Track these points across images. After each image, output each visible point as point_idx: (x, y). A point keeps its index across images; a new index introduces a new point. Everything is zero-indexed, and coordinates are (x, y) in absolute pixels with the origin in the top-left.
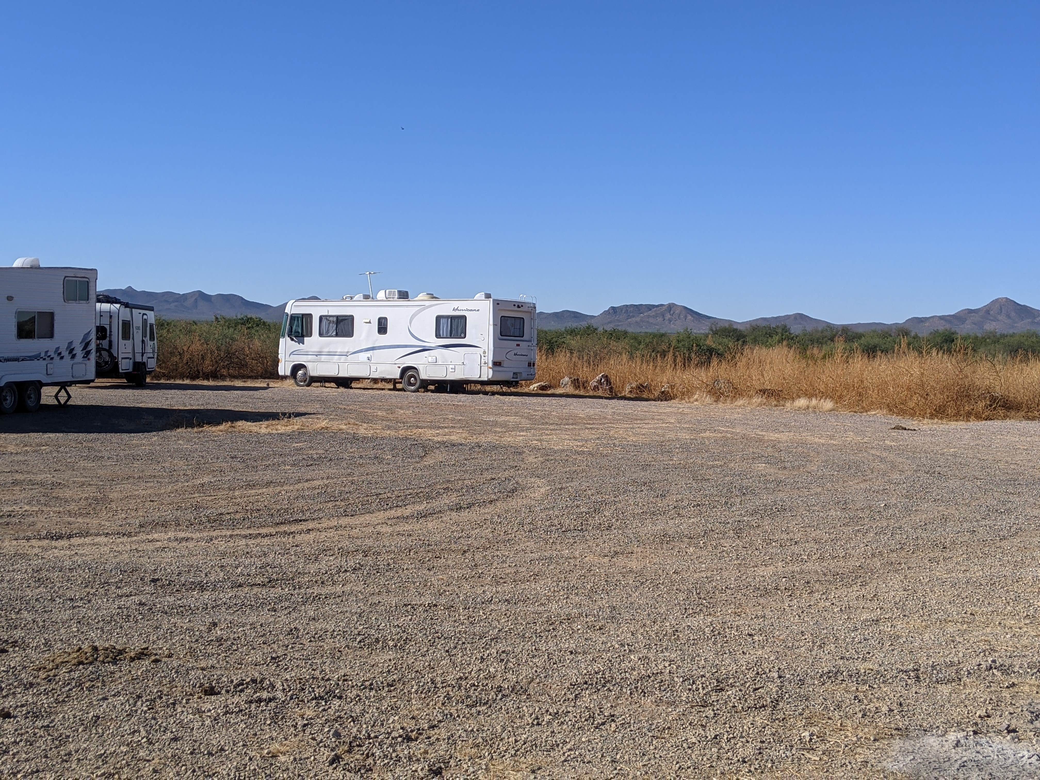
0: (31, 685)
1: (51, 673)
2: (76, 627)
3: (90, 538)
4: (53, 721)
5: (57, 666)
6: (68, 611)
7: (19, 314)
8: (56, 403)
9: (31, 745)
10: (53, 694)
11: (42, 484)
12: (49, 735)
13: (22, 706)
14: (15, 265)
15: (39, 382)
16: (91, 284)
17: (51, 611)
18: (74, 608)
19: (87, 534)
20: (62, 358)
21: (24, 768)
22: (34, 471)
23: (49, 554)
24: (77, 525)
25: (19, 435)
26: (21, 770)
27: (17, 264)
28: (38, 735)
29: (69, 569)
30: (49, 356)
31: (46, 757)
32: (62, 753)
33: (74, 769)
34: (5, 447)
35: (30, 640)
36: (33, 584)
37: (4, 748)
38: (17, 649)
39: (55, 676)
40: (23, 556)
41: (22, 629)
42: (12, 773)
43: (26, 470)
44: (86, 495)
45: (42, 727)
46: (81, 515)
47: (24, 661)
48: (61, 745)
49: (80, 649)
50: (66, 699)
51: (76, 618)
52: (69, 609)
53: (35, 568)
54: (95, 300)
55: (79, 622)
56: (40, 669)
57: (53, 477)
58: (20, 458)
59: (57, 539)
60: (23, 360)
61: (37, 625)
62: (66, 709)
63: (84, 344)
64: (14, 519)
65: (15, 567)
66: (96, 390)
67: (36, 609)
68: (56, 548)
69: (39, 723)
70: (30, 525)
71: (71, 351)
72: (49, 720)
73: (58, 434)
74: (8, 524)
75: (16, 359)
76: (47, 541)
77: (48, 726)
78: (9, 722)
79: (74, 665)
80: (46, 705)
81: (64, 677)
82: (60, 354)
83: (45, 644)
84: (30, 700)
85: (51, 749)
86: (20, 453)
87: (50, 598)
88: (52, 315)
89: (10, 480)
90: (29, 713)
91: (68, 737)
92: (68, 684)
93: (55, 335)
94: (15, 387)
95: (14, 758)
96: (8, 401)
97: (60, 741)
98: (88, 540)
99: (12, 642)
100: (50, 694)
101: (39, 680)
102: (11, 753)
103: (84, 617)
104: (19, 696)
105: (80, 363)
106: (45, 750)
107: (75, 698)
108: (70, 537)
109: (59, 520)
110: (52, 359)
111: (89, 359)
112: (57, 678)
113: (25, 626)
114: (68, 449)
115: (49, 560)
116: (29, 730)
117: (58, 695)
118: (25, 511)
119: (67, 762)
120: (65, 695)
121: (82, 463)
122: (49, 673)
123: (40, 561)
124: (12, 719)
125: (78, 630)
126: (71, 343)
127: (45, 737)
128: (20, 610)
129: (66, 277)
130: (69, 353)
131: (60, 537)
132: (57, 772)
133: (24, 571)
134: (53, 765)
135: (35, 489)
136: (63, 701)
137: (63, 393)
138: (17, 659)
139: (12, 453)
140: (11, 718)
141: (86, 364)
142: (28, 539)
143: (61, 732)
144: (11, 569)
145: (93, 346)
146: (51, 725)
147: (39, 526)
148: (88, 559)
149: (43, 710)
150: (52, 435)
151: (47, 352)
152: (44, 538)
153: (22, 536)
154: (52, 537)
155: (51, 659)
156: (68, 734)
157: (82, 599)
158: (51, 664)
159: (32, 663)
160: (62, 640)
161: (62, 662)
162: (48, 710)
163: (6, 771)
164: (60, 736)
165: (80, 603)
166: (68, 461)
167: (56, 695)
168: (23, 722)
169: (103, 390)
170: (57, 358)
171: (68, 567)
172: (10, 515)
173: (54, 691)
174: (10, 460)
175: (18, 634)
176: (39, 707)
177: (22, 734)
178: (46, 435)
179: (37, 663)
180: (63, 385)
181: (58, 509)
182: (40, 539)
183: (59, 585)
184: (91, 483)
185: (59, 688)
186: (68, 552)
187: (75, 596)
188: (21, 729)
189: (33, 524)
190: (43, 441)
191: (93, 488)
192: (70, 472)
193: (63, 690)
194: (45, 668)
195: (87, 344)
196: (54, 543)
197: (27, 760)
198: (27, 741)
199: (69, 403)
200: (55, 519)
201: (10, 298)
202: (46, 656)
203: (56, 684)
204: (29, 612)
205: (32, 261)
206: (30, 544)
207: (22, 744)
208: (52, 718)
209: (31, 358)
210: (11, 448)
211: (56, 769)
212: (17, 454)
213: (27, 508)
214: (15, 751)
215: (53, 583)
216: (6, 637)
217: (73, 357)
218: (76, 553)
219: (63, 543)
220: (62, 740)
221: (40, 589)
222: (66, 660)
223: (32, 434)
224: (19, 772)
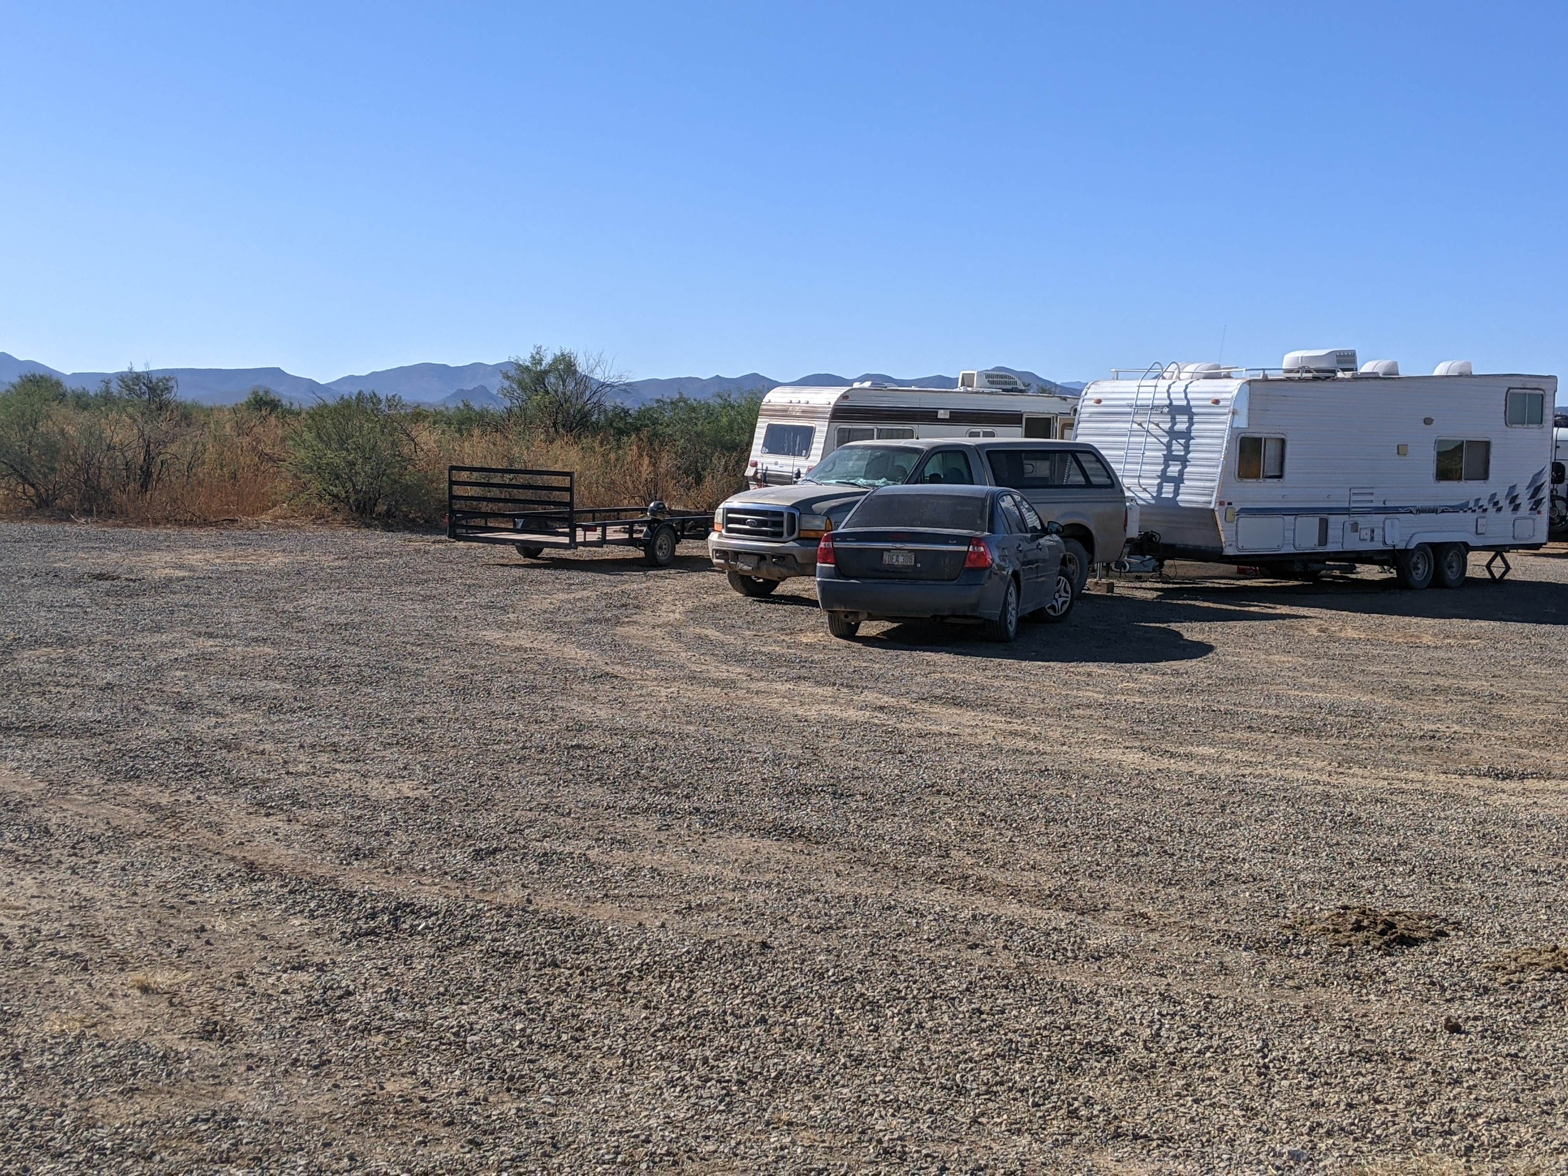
0: (1486, 990)
1: (1515, 977)
2: (1545, 914)
3: (1554, 782)
4: (1522, 1049)
5: (1523, 968)
6: (1530, 889)
7: (1439, 443)
8: (1488, 576)
9: (1493, 1078)
10: (1519, 1009)
11: (1475, 695)
12: (1519, 1068)
13: (1476, 1019)
14: (1436, 373)
15: (1465, 544)
16: (1547, 399)
17: (1506, 884)
18: (1539, 884)
19: (1549, 776)
20: (1499, 510)
21: (1485, 1111)
22: (1464, 675)
23: (1496, 800)
24: (1532, 760)
25: (1436, 620)
26: (1481, 1114)
27: (1440, 370)
28: (1503, 1066)
29: (1528, 826)
30: (1481, 507)
31: (1517, 1100)
32: (1541, 1100)
33: (1561, 1128)
34: (1418, 637)
35: (1480, 924)
36: (1475, 842)
37: (1455, 1075)
38: (1461, 933)
39: (1520, 982)
40: (1456, 798)
41: (1466, 905)
42: (1469, 1115)
43: (1451, 672)
44: (1542, 717)
45: (1508, 1055)
46: (1536, 745)
47: (1473, 953)
48: (1538, 1087)
49: (1556, 948)
50: (1540, 1020)
51: (1544, 900)
52: (1533, 885)
53: (1476, 817)
54: (1551, 423)
55: (1550, 907)
56: (1497, 968)
57: (1492, 685)
58: (1441, 654)
59: (1504, 779)
60: (1443, 512)
61: (1487, 903)
62: (1540, 1034)
63: (1532, 490)
64: (1439, 743)
65: (1448, 813)
66: (1545, 559)
67: (1483, 878)
68: (1503, 791)
69: (1503, 1049)
70: (1462, 754)
71: (1513, 499)
72: (1517, 1047)
73: (1492, 623)
74: (1431, 750)
75: (1434, 511)
76: (1490, 780)
77: (1516, 1055)
78: (1459, 1039)
79: (1548, 970)
80: (1511, 1024)
81: (1534, 986)
82: (1496, 503)
83: (1502, 933)
84: (1487, 1013)
85: (1523, 1090)
86: (1441, 648)
87: (1502, 865)
88: (1487, 445)
89: (1429, 685)
90: (1486, 1030)
91: (1547, 1077)
92: (1541, 998)
93: (1491, 476)
94: (1429, 550)
95: (1471, 1093)
96: (1420, 571)
97: (1536, 1080)
98: (1550, 784)
99: (1454, 923)
100: (1514, 1008)
101: (1496, 985)
102: (1465, 1085)
103: (1555, 900)
104: (1469, 1003)
105: (1525, 518)
106: (1514, 1090)
107: (1552, 1019)
108: (1523, 777)
109: (1504, 750)
110: (1485, 510)
111: (1539, 513)
112: (1523, 986)
113: (1470, 902)
114: (1509, 646)
115: (1496, 809)
116: (1488, 1056)
117: (1527, 1012)
118: (1455, 732)
119: (1548, 1114)
120: (1537, 1014)
121: (1532, 669)
122: (1511, 977)
123: (1482, 808)
124: (1463, 1036)
125: (1548, 919)
126: (1513, 488)
127: (1512, 1070)
128: (1461, 877)
129: (1510, 388)
130: (1511, 502)
131: (1508, 776)
132: (1535, 1127)
133: (1461, 820)
134: (1528, 1116)
135: (1466, 701)
136: (1535, 1022)
137: (1498, 561)
138: (1463, 948)
139: (1429, 646)
140: (1461, 1033)
141: (1534, 520)
142: (1463, 775)
143: (1536, 1067)
144: (1442, 815)
145: (1545, 493)
146: (1520, 1055)
147: (1476, 755)
148: (1555, 813)
149: (1506, 1030)
150: (1484, 624)
151: (1478, 500)
152: (1485, 775)
153: (1452, 769)
154: (1497, 775)
155: (1513, 956)
156: (1547, 1073)
157: (1550, 873)
158: (1513, 963)
159: (1485, 957)
160: (1525, 930)
161: (1530, 964)
162: (1514, 1031)
163: (1461, 1111)
164: (1536, 1074)
165: (1548, 879)
166: (1512, 663)
167: (1523, 1011)
168: (1478, 1042)
169: (1557, 560)
170: (1492, 510)
171: (1525, 822)
172: (1434, 737)
173: (1520, 1005)
174: (1427, 656)
175: (1460, 912)
176: (1501, 1025)
177: (1478, 1061)
178: (1476, 623)
179: (1493, 959)
180: (1499, 550)
181: (1501, 734)
182: (1479, 776)
183: (1515, 848)
184: (1549, 699)
185: (1527, 1002)
186: (1522, 800)
187: (1539, 866)
188: (1477, 1052)
189: (1468, 752)
190: (1473, 632)
191: (1552, 707)
192: (1516, 681)
193: (1534, 1005)
194: (1504, 968)
195: (1538, 489)
196: (1500, 784)
197: (1489, 1100)
198: (1487, 1072)
199: (1506, 577)
200: (1500, 749)
201: (1428, 421)
202: (1504, 950)
203: (1522, 994)
204: (1473, 882)
205: (1462, 366)
206: (1465, 782)
207: (1480, 1074)
208: (1521, 1044)
209: (1455, 509)
210: (1427, 639)
211: (1534, 1123)
212: (1436, 647)
213: (1456, 728)
214: (1471, 1083)
215: (1504, 843)
216: (1444, 915)
217: (1516, 508)
218: (1535, 803)
219: (1513, 785)
220: (1539, 1082)
221: (1487, 850)
222: (1534, 961)
223: (1455, 621)
224: (1479, 1115)
